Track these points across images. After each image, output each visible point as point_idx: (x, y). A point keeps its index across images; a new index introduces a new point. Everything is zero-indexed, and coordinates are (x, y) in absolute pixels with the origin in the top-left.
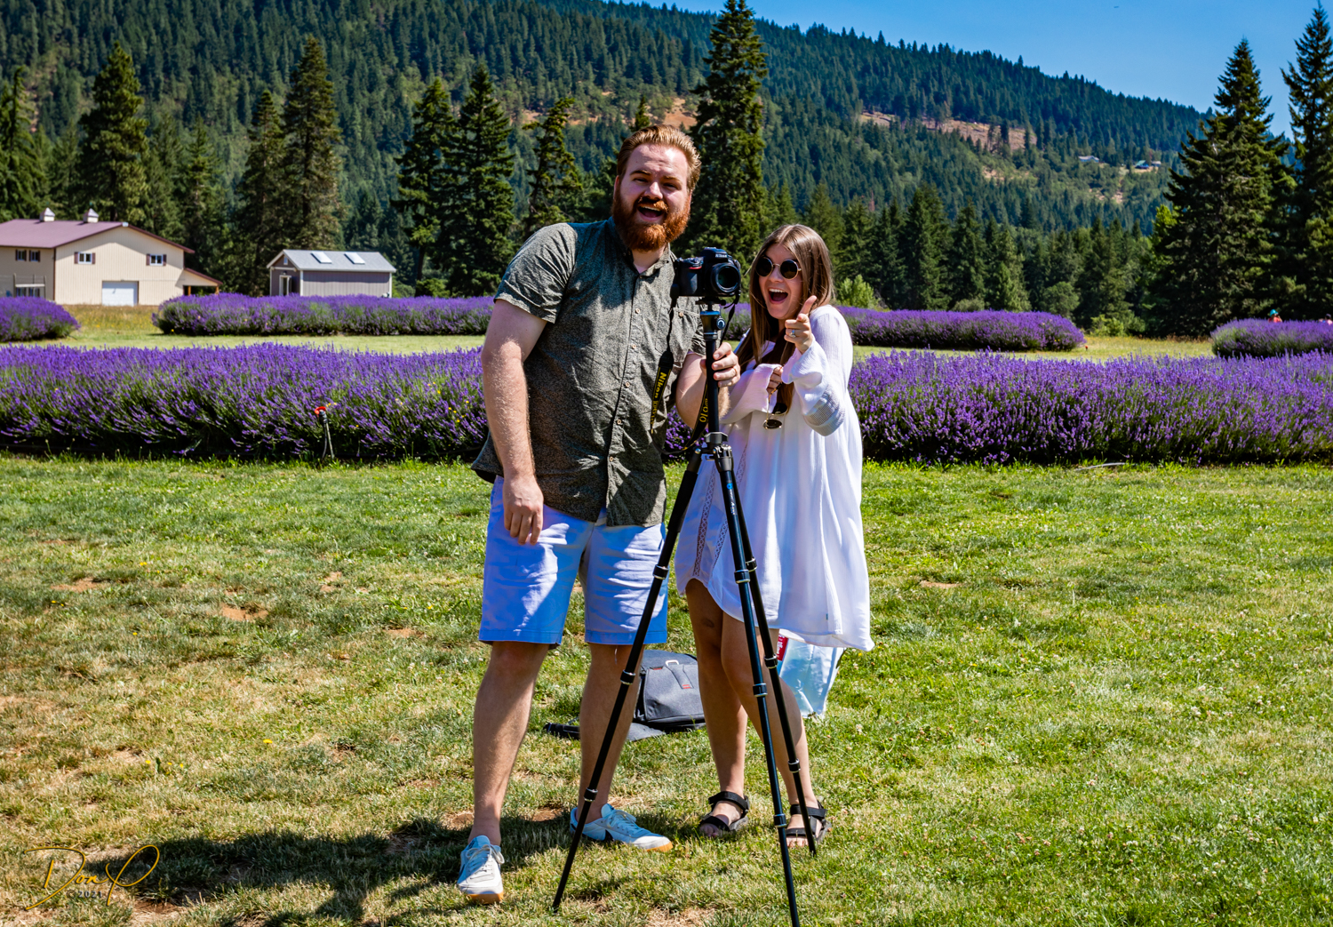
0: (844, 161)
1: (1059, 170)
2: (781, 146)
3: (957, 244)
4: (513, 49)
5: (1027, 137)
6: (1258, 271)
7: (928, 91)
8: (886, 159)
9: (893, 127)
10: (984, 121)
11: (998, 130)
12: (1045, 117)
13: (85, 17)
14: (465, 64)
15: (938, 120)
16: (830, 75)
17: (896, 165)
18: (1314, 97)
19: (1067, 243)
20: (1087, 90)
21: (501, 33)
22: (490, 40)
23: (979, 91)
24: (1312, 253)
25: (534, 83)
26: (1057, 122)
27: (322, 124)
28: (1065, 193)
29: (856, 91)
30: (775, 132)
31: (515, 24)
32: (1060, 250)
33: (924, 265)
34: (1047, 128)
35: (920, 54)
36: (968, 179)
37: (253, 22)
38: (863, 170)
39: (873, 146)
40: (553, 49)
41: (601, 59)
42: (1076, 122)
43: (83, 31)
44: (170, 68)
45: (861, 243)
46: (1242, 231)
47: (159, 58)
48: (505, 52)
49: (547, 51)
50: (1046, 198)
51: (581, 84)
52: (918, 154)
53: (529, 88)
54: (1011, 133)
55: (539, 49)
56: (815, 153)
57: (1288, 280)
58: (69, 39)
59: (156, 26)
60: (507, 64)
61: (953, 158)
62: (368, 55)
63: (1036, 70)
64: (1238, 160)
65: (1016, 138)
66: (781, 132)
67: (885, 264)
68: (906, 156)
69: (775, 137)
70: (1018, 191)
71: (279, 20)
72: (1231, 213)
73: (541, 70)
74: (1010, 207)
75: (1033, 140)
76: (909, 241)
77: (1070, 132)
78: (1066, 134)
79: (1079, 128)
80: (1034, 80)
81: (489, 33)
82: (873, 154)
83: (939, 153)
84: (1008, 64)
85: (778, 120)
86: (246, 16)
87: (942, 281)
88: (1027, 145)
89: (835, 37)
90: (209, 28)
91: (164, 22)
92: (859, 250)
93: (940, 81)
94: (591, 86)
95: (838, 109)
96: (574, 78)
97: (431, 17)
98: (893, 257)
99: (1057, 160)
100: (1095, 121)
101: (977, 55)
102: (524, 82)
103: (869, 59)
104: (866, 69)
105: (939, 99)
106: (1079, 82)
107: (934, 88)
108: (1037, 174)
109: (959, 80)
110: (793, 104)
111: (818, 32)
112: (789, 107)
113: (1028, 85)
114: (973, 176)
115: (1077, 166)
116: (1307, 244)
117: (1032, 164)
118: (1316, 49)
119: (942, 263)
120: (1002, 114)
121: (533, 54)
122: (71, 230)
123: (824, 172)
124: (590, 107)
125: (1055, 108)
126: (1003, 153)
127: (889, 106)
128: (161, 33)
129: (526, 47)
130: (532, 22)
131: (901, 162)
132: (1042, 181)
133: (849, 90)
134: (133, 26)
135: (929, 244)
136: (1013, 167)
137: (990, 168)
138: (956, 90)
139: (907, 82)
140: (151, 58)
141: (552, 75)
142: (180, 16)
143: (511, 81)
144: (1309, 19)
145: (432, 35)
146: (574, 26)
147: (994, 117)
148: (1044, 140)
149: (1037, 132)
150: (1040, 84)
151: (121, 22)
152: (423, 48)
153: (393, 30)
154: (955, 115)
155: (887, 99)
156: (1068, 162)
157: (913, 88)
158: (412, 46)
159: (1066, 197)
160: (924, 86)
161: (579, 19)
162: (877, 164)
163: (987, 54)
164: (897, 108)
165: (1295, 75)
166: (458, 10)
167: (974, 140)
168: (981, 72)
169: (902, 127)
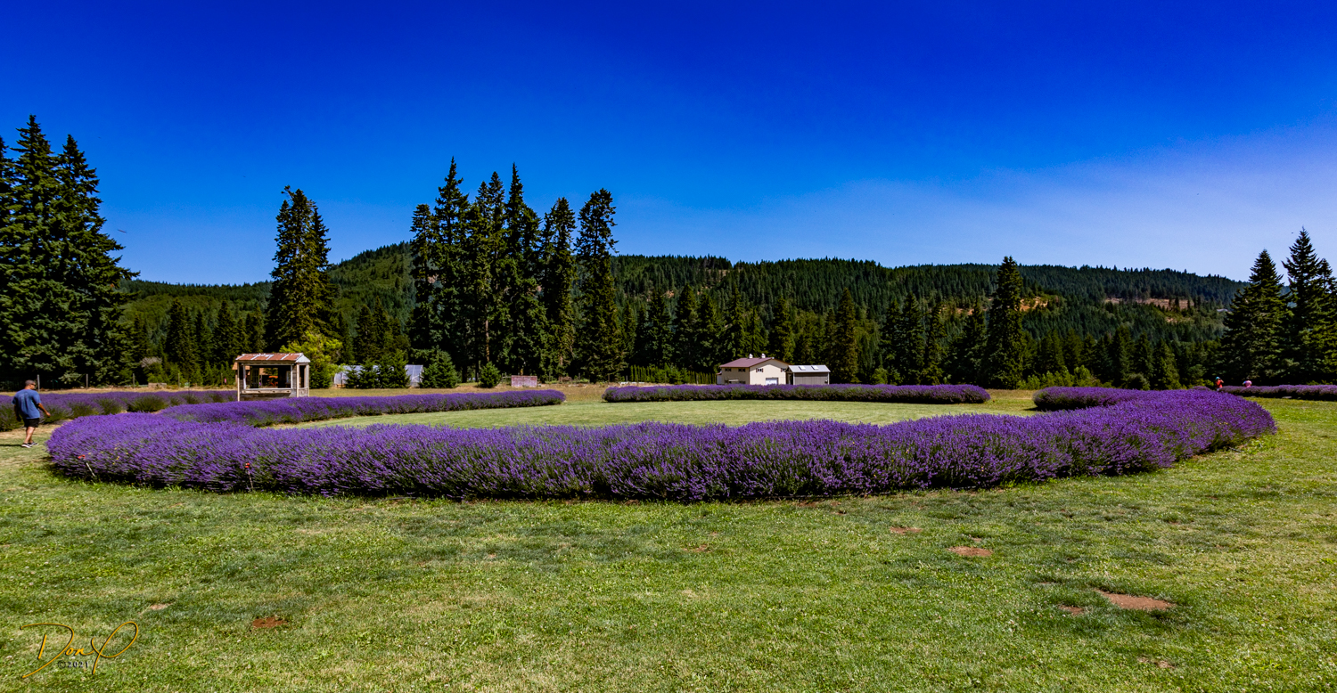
0: (1096, 319)
1: (1206, 316)
2: (1067, 314)
3: (1138, 350)
4: (952, 286)
5: (1189, 303)
6: (1273, 357)
7: (1138, 287)
8: (1117, 317)
9: (1121, 303)
10: (1167, 298)
11: (1173, 301)
12: (1199, 293)
13: (798, 288)
14: (933, 293)
15: (1143, 298)
16: (1090, 285)
17: (1122, 319)
18: (1302, 272)
19: (1200, 347)
20: (1221, 281)
21: (947, 281)
22: (943, 284)
23: (1164, 285)
24: (1304, 347)
25: (961, 298)
26: (1205, 296)
27: (850, 319)
28: (1209, 326)
29: (1103, 290)
30: (1064, 309)
31: (953, 277)
32: (1197, 351)
33: (1121, 360)
34: (1199, 299)
35: (1134, 273)
36: (1158, 323)
37: (855, 285)
38: (1105, 322)
39: (1110, 312)
40: (968, 284)
41: (988, 286)
42: (1216, 295)
43: (797, 293)
44: (826, 303)
45: (1090, 352)
46: (1264, 338)
47: (822, 300)
48: (949, 287)
49: (966, 285)
50: (1199, 328)
51: (980, 296)
52: (1132, 313)
53: (959, 300)
54: (1180, 302)
55: (962, 285)
56: (1082, 317)
57: (1288, 361)
58: (793, 296)
59: (822, 289)
60: (950, 292)
61: (1150, 314)
62: (897, 293)
63: (1194, 275)
64: (1261, 306)
65: (1183, 304)
66: (1067, 309)
67: (1102, 360)
68: (1127, 315)
69: (1064, 311)
70: (1184, 326)
71: (864, 283)
72: (1257, 330)
73: (964, 293)
74: (1179, 333)
75: (1192, 304)
76: (1114, 349)
77: (1212, 299)
78: (1210, 300)
79: (1217, 297)
80: (1193, 279)
81: (943, 281)
82: (1110, 315)
83: (1144, 312)
84: (1179, 273)
85: (1066, 305)
86: (852, 283)
87: (1131, 366)
88: (1189, 306)
89: (1093, 269)
90: (840, 288)
91: (824, 288)
92: (1089, 355)
93: (1144, 283)
94: (984, 297)
95: (1095, 298)
96: (977, 295)
97: (920, 277)
98: (1106, 357)
99: (1205, 312)
100: (1226, 294)
101: (1163, 271)
102: (957, 298)
103: (1110, 277)
104: (1108, 281)
105: (1143, 290)
106: (1217, 278)
107: (1141, 285)
108: (1194, 319)
109: (1154, 282)
110: (1072, 297)
111: (1085, 269)
112: (1070, 299)
113: (1189, 281)
114: (1161, 321)
115: (1215, 314)
116: (1301, 343)
117: (1192, 314)
118: (1302, 250)
119: (1130, 359)
120: (1176, 294)
121: (960, 287)
122: (757, 360)
123: (1087, 324)
124: (984, 305)
125: (1204, 290)
126: (1176, 310)
127: (1119, 295)
128: (823, 292)
129: (957, 285)
130: (959, 275)
131: (1124, 318)
132: (1197, 321)
133: (1100, 290)
134: (814, 290)
135: (1124, 351)
136: (1182, 316)
137: (1170, 317)
138: (1153, 286)
139: (1128, 284)
140: (820, 300)
141: (968, 294)
142: (830, 285)
143: (952, 298)
144: (1298, 236)
145: (921, 284)
146: (977, 275)
147: (1172, 296)
148: (1198, 303)
149: (1194, 300)
150: (1196, 280)
151: (810, 289)
152: (917, 289)
153: (906, 283)
154: (1152, 296)
155: (1118, 292)
156: (1211, 312)
157: (1131, 287)
158: (913, 288)
159: (1210, 328)
160: (1137, 286)
161: (979, 272)
162: (1112, 319)
163: (1168, 270)
164: (1123, 295)
165: (1291, 264)
166: (930, 274)
167: (1161, 306)
168: (1165, 277)
169: (1125, 303)
